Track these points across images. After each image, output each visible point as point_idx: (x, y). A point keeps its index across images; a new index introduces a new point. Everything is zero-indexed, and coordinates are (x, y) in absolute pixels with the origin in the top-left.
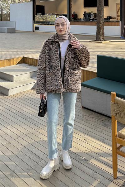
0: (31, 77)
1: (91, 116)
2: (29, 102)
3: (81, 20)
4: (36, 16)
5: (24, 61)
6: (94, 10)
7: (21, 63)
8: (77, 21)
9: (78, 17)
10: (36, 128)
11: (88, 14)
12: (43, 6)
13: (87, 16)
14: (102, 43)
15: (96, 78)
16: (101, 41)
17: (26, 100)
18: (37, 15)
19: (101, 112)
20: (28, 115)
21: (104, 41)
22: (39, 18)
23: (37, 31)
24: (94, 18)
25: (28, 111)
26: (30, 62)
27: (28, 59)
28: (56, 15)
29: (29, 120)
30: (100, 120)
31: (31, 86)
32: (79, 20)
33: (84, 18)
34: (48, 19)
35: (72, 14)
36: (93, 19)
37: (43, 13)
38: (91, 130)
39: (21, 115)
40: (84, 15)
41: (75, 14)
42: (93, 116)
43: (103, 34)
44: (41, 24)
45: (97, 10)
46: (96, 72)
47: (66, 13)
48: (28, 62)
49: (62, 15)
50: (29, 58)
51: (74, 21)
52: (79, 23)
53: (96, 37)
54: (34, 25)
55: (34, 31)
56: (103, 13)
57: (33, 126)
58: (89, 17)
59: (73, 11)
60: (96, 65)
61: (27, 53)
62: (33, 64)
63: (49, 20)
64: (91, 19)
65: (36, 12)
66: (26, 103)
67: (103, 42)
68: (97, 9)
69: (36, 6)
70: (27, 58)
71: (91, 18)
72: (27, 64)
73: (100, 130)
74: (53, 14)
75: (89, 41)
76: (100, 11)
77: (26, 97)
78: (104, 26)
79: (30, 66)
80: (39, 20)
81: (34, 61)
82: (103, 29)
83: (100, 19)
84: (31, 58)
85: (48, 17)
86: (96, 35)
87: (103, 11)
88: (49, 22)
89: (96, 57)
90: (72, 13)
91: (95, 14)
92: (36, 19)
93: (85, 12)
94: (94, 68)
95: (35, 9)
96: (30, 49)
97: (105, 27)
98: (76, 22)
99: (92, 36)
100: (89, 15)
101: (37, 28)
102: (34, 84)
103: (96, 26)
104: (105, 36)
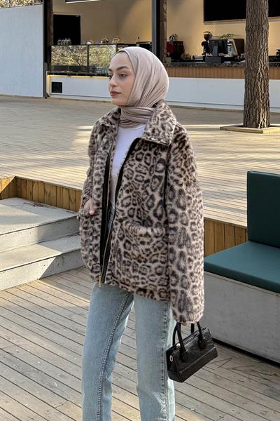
0: (41, 241)
1: (230, 364)
2: (36, 318)
3: (194, 60)
4: (53, 47)
5: (18, 189)
6: (236, 29)
7: (9, 197)
8: (183, 66)
9: (186, 53)
10: (56, 402)
11: (216, 41)
12: (74, 16)
13: (215, 49)
14: (262, 132)
15: (246, 246)
16: (259, 129)
17: (26, 314)
18: (55, 44)
19: (261, 351)
20: (31, 360)
21: (269, 126)
22: (64, 54)
23: (56, 95)
24: (236, 54)
25: (29, 347)
26: (35, 193)
27: (29, 185)
28: (118, 45)
29: (33, 375)
30: (257, 379)
31: (41, 269)
32: (190, 61)
33: (204, 54)
34: (90, 57)
35: (168, 43)
36: (233, 59)
37: (76, 41)
38: (230, 409)
39: (9, 360)
40: (203, 44)
41: (176, 42)
42: (236, 366)
43: (267, 106)
44: (69, 75)
45: (247, 30)
46: (246, 225)
47: (148, 38)
48: (29, 193)
50: (33, 182)
51: (175, 66)
52: (191, 70)
53: (242, 116)
54: (48, 76)
55: (46, 96)
56: (266, 40)
57: (47, 396)
58: (220, 51)
59: (170, 32)
60: (243, 204)
61: (28, 167)
62: (46, 198)
63: (93, 60)
64: (228, 59)
65: (52, 37)
66: (26, 323)
67: (266, 130)
68: (247, 27)
69: (55, 15)
70: (25, 181)
71: (227, 56)
72: (26, 199)
73: (258, 409)
74: (107, 43)
75: (222, 129)
76: (256, 32)
77: (26, 305)
78: (267, 80)
79: (36, 207)
80: (61, 63)
81: (48, 190)
82: (266, 88)
83: (256, 60)
84: (38, 182)
85: (91, 51)
86: (243, 109)
87: (266, 32)
88: (94, 68)
89: (245, 178)
90: (168, 40)
91: (239, 43)
92: (53, 58)
93: (207, 37)
94: (237, 214)
95: (52, 29)
96: (35, 151)
97: (272, 83)
98: (179, 66)
99: (231, 111)
100: (222, 45)
101: (57, 87)
102: (50, 262)
103: (244, 80)
104: (271, 110)
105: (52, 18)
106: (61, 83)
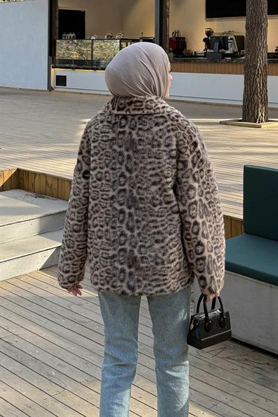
0: (42, 232)
1: (224, 354)
2: (35, 308)
3: (196, 55)
4: (57, 41)
5: (20, 181)
6: (237, 26)
7: (11, 189)
8: (185, 61)
9: (188, 48)
10: (53, 390)
11: (217, 38)
12: (79, 11)
13: (216, 45)
14: (260, 127)
15: (242, 237)
16: (257, 124)
17: (25, 303)
18: (60, 38)
19: (255, 341)
20: (29, 349)
21: (267, 121)
22: (68, 48)
23: (60, 89)
24: (236, 50)
25: (28, 336)
26: (37, 184)
27: (31, 177)
28: (122, 40)
29: (31, 364)
30: (249, 368)
31: (42, 259)
32: (192, 56)
33: (206, 50)
34: (94, 52)
35: (170, 39)
36: (233, 55)
37: (81, 35)
38: (223, 398)
39: (8, 349)
40: (205, 40)
41: (178, 38)
42: (230, 355)
43: (265, 102)
44: (73, 68)
45: (247, 28)
46: (242, 217)
47: (152, 34)
48: (30, 185)
49: (138, 41)
50: (35, 174)
51: (177, 61)
52: (192, 66)
53: (241, 111)
54: (52, 70)
55: (50, 89)
56: (265, 37)
57: (45, 385)
58: (220, 47)
59: (173, 27)
60: (239, 197)
61: (30, 159)
62: (48, 190)
63: (97, 54)
64: (228, 55)
65: (57, 31)
66: (24, 312)
67: (264, 125)
68: (247, 24)
69: (59, 10)
70: (27, 173)
71: (228, 52)
72: (28, 190)
73: (250, 397)
74: (111, 38)
75: (221, 123)
76: (256, 29)
77: (26, 295)
78: (266, 76)
79: (38, 199)
80: (66, 57)
81: (50, 182)
82: (265, 83)
83: (255, 56)
84: (40, 174)
85: (95, 45)
86: (242, 104)
87: (265, 30)
88: (98, 63)
89: (242, 171)
90: (171, 36)
91: (240, 40)
92: (58, 51)
93: (209, 33)
94: (233, 207)
95: (57, 23)
96: (38, 144)
97: (270, 78)
98: (181, 61)
99: (230, 106)
100: (223, 42)
101: (61, 81)
102: (50, 252)
103: (243, 76)
104: (269, 106)
105: (57, 13)
106: (65, 77)
